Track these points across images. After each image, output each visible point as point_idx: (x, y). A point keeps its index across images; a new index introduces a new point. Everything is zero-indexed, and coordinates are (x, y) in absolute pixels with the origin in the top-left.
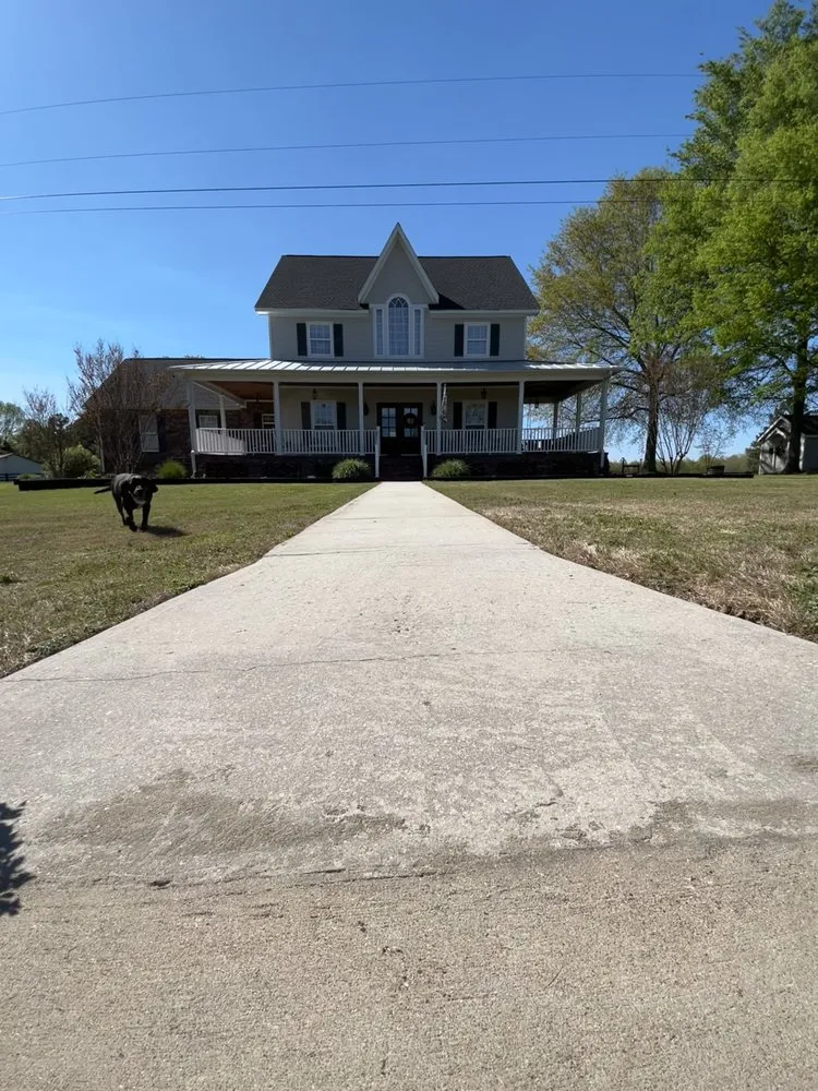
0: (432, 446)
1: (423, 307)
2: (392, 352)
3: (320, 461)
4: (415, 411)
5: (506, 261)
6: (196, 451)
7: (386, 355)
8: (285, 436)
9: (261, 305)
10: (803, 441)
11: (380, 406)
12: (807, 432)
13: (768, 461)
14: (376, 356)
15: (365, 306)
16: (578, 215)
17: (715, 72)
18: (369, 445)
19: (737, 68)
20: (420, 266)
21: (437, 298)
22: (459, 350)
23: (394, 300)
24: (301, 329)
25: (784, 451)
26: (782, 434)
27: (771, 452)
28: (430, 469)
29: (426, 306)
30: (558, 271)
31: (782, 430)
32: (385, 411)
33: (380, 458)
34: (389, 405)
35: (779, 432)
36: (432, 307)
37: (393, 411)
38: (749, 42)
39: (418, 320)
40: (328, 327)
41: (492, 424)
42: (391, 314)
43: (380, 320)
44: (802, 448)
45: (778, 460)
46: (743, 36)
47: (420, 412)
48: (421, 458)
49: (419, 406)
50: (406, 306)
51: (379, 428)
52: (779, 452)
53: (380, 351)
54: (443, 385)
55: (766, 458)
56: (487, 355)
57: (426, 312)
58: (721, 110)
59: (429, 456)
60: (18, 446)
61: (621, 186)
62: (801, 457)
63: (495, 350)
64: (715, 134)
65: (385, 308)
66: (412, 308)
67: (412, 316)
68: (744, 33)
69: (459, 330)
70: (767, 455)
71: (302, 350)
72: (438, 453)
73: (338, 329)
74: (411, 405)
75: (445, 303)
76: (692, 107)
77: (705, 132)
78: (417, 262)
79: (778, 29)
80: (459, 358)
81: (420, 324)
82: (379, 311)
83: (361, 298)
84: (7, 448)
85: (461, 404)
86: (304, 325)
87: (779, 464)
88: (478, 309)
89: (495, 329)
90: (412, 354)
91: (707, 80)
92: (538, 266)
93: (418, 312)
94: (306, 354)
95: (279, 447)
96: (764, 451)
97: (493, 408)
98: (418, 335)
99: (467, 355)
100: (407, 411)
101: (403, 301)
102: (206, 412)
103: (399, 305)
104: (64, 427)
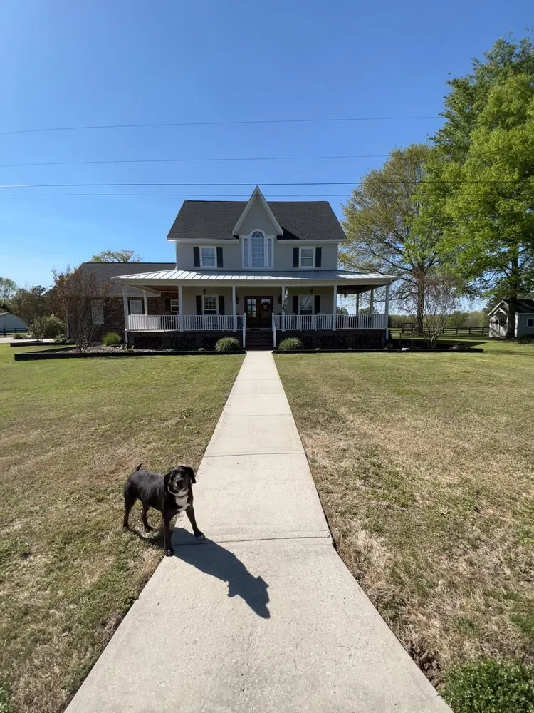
0: (278, 325)
1: (273, 237)
2: (254, 265)
3: (207, 335)
4: (268, 301)
5: (326, 204)
6: (128, 329)
7: (250, 267)
8: (186, 320)
9: (170, 236)
10: (516, 317)
11: (246, 298)
12: (519, 311)
13: (495, 328)
14: (244, 267)
15: (237, 237)
16: (372, 174)
17: (458, 87)
18: (239, 325)
19: (472, 84)
20: (268, 207)
21: (282, 231)
22: (296, 264)
23: (255, 233)
24: (196, 251)
25: (505, 323)
26: (503, 311)
27: (496, 322)
28: (278, 343)
29: (276, 237)
30: (359, 208)
31: (503, 309)
32: (249, 301)
33: (246, 333)
34: (252, 298)
35: (501, 311)
36: (279, 237)
37: (254, 301)
38: (480, 67)
39: (270, 246)
40: (213, 249)
41: (317, 310)
42: (253, 241)
43: (246, 245)
44: (517, 321)
45: (501, 328)
46: (476, 63)
47: (272, 301)
48: (272, 333)
49: (271, 298)
50: (263, 236)
51: (245, 314)
52: (502, 323)
53: (246, 265)
54: (286, 288)
55: (494, 327)
56: (314, 267)
57: (275, 241)
58: (461, 111)
59: (277, 331)
60: (12, 306)
61: (398, 155)
62: (516, 327)
63: (318, 263)
64: (457, 127)
65: (249, 237)
66: (266, 238)
67: (266, 243)
68: (476, 61)
69: (296, 251)
70: (494, 325)
71: (197, 263)
72: (283, 330)
73: (220, 251)
74: (265, 298)
75: (287, 235)
76: (443, 108)
77: (451, 125)
78: (267, 205)
79: (499, 58)
80: (296, 269)
81: (271, 248)
82: (246, 240)
83: (234, 232)
84: (5, 307)
85: (297, 297)
86: (198, 248)
87: (503, 331)
88: (308, 239)
89: (319, 251)
90: (266, 266)
91: (452, 90)
92: (346, 204)
93: (270, 240)
94: (199, 266)
95: (181, 326)
96: (492, 322)
97: (317, 299)
98: (270, 255)
99: (301, 267)
100: (263, 301)
101: (261, 233)
102: (135, 298)
103: (258, 236)
104: (42, 294)
